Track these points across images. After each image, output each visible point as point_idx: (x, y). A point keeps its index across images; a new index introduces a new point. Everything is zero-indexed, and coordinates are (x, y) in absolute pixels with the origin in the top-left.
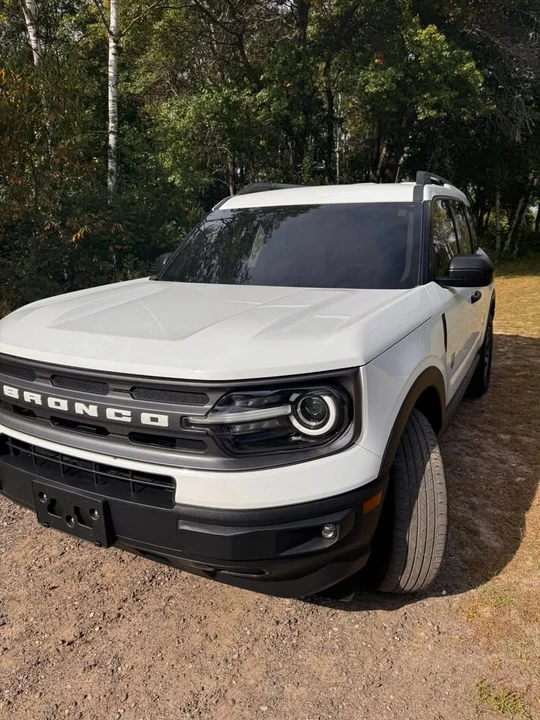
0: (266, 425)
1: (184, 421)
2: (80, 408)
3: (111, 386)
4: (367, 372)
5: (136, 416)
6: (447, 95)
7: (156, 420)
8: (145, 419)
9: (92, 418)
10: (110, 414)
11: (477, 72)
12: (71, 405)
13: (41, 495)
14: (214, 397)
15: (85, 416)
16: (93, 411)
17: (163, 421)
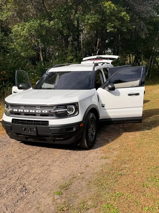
0: (63, 112)
1: (50, 111)
2: (31, 111)
3: (37, 107)
4: (80, 103)
5: (42, 111)
6: (117, 23)
7: (45, 112)
8: (43, 112)
9: (33, 113)
10: (37, 111)
11: (127, 15)
12: (29, 111)
13: (23, 128)
14: (55, 107)
15: (32, 113)
16: (34, 111)
17: (46, 112)
